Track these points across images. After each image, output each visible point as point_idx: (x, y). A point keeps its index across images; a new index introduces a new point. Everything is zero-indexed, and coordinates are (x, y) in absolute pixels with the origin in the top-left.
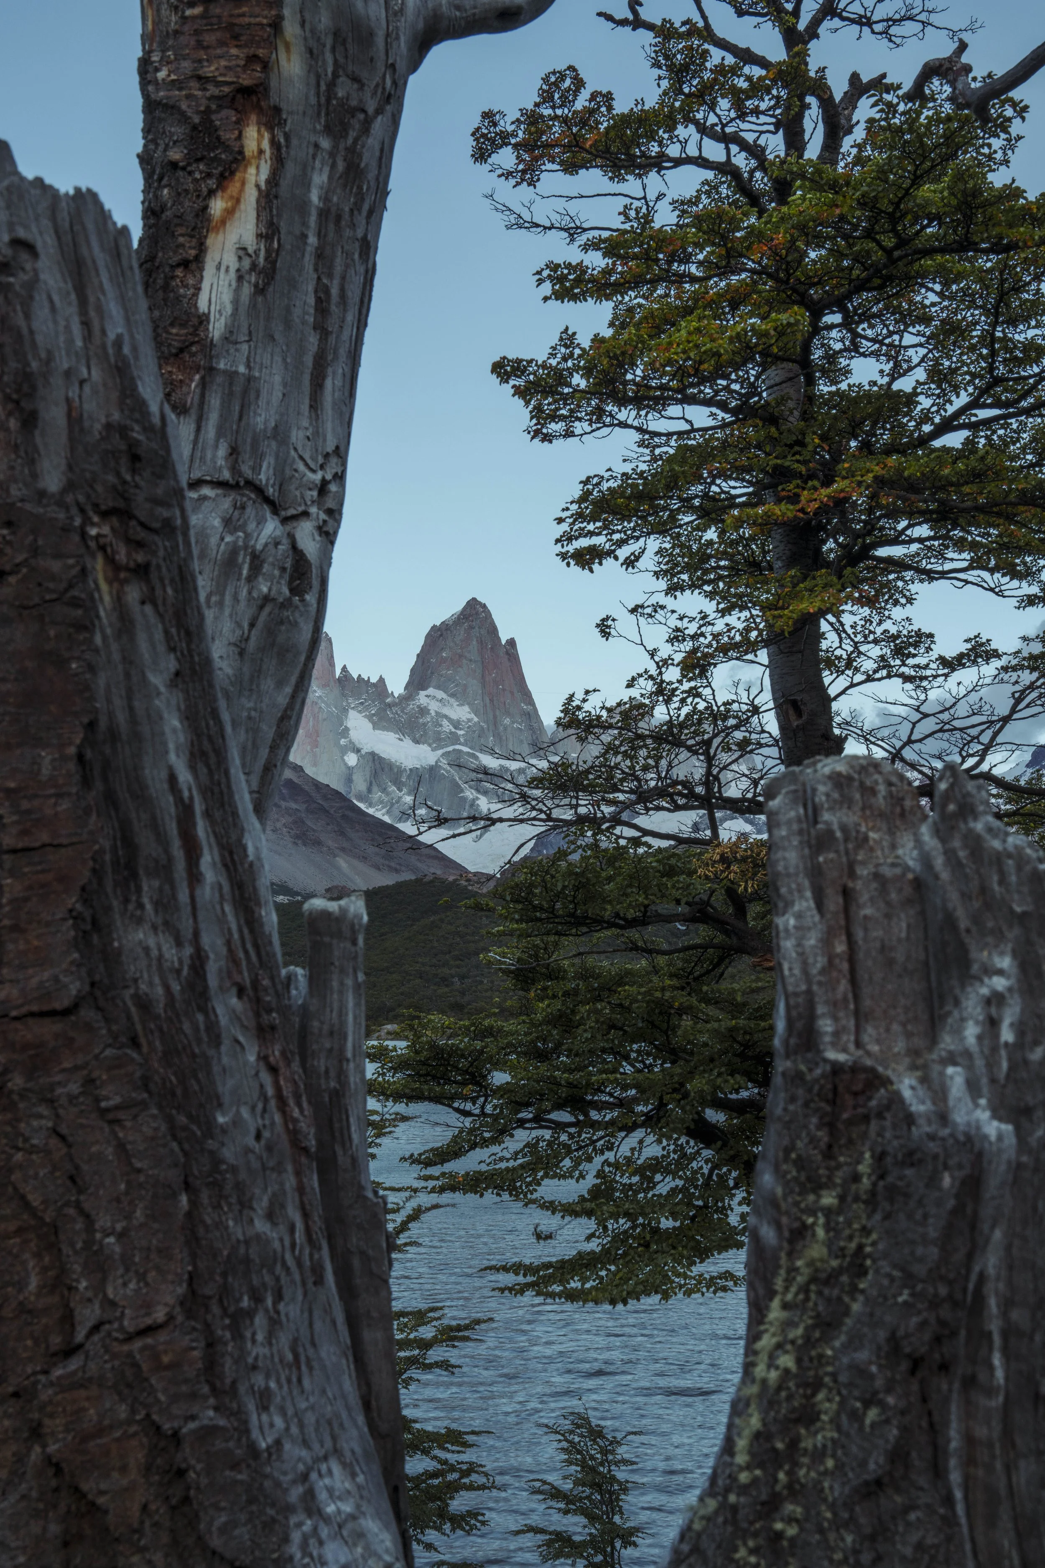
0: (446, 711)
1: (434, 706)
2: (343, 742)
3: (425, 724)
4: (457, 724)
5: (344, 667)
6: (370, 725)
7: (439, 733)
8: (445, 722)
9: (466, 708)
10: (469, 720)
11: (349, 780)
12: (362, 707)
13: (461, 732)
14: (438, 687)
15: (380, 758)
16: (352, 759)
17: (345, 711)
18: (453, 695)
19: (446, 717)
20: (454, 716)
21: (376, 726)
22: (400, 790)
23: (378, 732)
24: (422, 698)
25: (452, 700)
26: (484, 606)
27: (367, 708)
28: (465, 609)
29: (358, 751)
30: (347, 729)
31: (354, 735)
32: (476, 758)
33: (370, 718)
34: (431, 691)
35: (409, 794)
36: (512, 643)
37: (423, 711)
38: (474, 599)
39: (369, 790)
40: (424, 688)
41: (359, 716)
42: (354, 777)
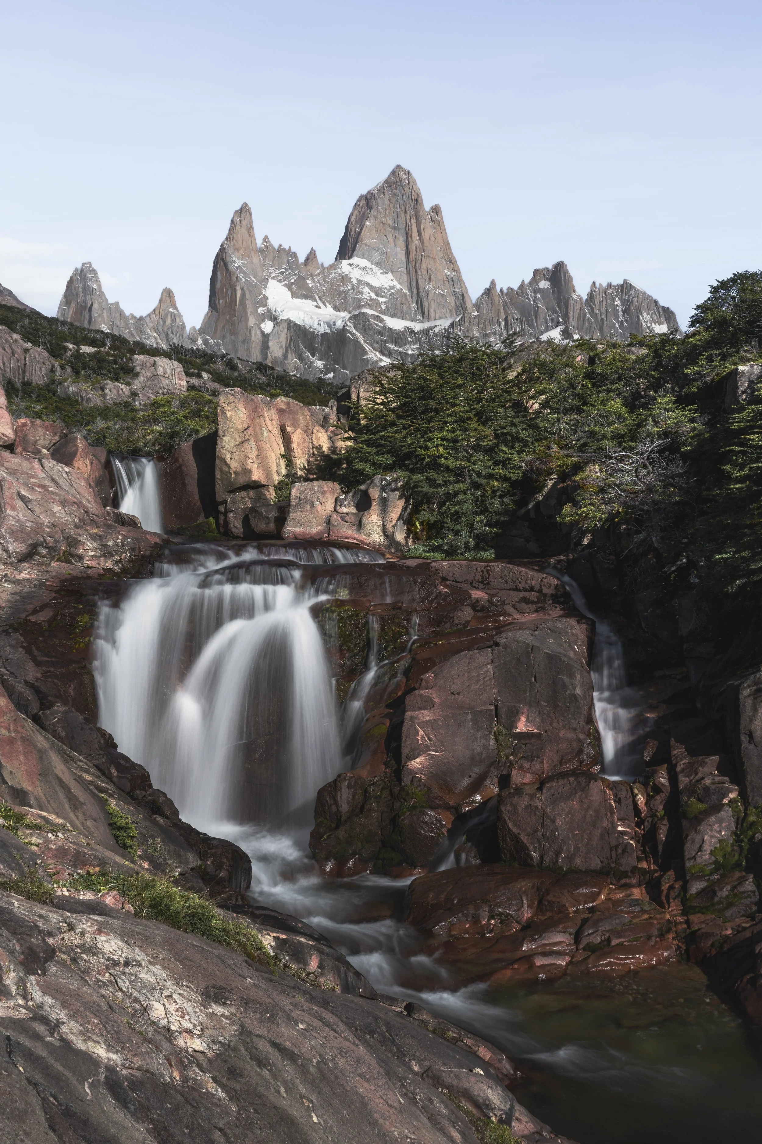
0: (368, 279)
1: (355, 275)
2: (261, 310)
3: (346, 292)
4: (378, 292)
5: (266, 239)
6: (290, 294)
7: (359, 300)
8: (366, 290)
9: (390, 276)
10: (391, 288)
11: (265, 347)
12: (282, 278)
13: (384, 300)
14: (362, 257)
15: (296, 325)
16: (268, 327)
17: (264, 281)
18: (378, 264)
19: (368, 284)
20: (376, 284)
21: (294, 295)
22: (313, 356)
23: (297, 301)
24: (345, 265)
25: (376, 269)
26: (408, 173)
27: (286, 278)
28: (389, 177)
29: (274, 319)
30: (266, 298)
31: (271, 303)
32: (381, 320)
33: (289, 287)
34: (355, 260)
35: (320, 360)
36: (436, 209)
37: (345, 279)
38: (398, 166)
39: (285, 356)
40: (350, 258)
41: (279, 285)
42: (270, 344)
